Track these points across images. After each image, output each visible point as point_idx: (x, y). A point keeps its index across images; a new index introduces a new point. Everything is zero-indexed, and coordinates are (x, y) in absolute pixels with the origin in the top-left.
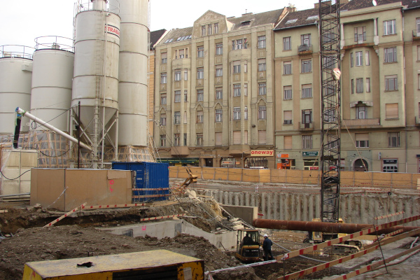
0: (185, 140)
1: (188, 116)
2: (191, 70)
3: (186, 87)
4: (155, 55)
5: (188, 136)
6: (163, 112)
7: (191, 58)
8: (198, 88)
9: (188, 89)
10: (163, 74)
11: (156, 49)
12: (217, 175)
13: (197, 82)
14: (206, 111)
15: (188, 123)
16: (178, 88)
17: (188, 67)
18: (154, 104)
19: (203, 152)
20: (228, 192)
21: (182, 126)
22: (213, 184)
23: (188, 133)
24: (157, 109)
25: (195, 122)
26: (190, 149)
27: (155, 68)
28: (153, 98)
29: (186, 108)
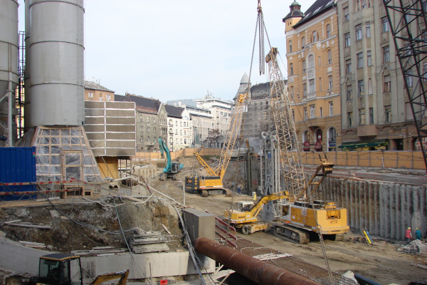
0: (371, 115)
1: (374, 84)
2: (374, 22)
3: (369, 46)
4: (337, 13)
5: (375, 110)
6: (349, 84)
7: (373, 7)
8: (383, 46)
9: (372, 49)
10: (346, 35)
11: (338, 5)
12: (399, 162)
13: (381, 37)
14: (393, 74)
15: (375, 94)
16: (360, 49)
17: (370, 19)
18: (340, 73)
19: (391, 131)
20: (406, 185)
21: (367, 99)
22: (392, 174)
23: (375, 106)
24: (343, 80)
25: (382, 91)
26: (378, 128)
27: (338, 30)
28: (338, 68)
29: (370, 74)
